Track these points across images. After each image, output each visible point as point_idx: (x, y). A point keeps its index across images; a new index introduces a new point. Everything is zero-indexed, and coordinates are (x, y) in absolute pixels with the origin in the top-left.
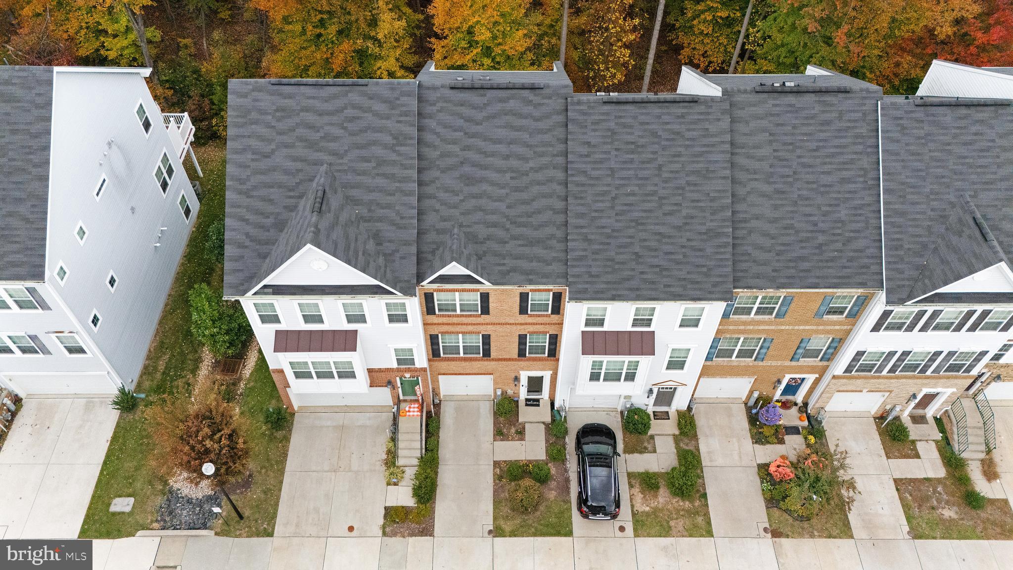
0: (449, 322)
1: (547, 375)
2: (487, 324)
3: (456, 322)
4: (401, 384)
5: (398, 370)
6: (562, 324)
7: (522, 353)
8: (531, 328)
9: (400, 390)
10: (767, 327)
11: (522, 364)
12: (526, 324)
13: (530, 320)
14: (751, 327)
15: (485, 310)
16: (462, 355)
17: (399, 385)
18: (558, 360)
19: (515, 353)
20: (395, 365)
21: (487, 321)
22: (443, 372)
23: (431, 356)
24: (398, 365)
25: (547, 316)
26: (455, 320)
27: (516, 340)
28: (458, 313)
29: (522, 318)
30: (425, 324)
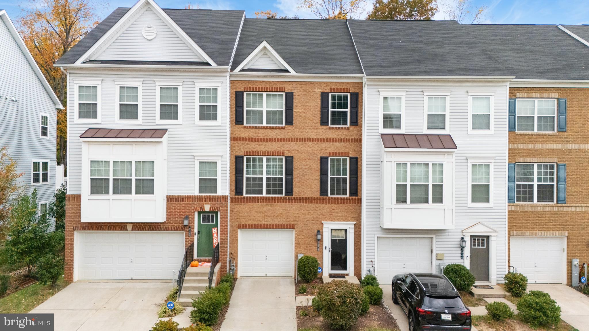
0: (256, 136)
1: (350, 226)
2: (291, 140)
3: (261, 136)
4: (199, 232)
5: (199, 199)
6: (360, 140)
7: (323, 191)
8: (332, 147)
9: (196, 237)
10: (554, 146)
11: (325, 207)
12: (327, 140)
13: (331, 135)
14: (539, 146)
15: (290, 121)
16: (264, 194)
17: (196, 231)
18: (360, 201)
19: (317, 194)
20: (196, 192)
21: (291, 135)
22: (243, 221)
23: (234, 193)
24: (200, 193)
25: (348, 129)
26: (261, 134)
27: (317, 166)
28: (264, 124)
29: (323, 132)
30: (233, 139)
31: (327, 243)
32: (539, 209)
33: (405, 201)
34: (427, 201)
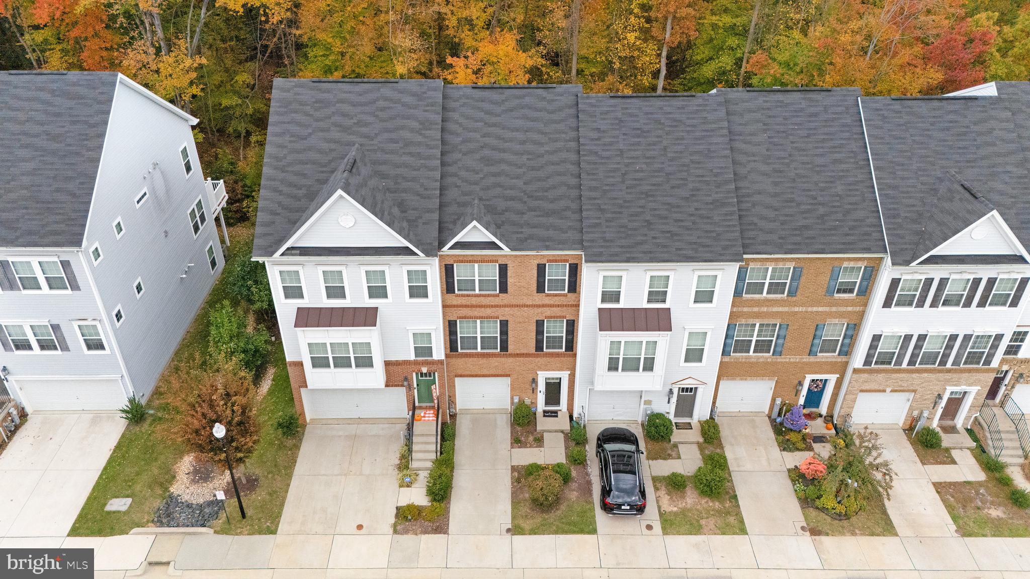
0: (468, 303)
1: (564, 376)
2: (505, 306)
3: (474, 303)
4: (418, 385)
5: (415, 363)
6: (578, 306)
7: (539, 348)
8: (548, 312)
9: (416, 391)
10: (780, 309)
11: (541, 361)
12: (543, 306)
13: (547, 301)
14: (765, 309)
15: (504, 288)
16: (479, 350)
17: (415, 386)
18: (575, 355)
19: (532, 350)
20: (412, 357)
21: (505, 302)
22: (459, 372)
23: (449, 350)
24: (416, 357)
25: (565, 295)
26: (474, 301)
27: (533, 328)
28: (477, 292)
29: (539, 299)
30: (444, 306)
31: (542, 386)
32: (753, 360)
33: (616, 369)
34: (638, 370)
